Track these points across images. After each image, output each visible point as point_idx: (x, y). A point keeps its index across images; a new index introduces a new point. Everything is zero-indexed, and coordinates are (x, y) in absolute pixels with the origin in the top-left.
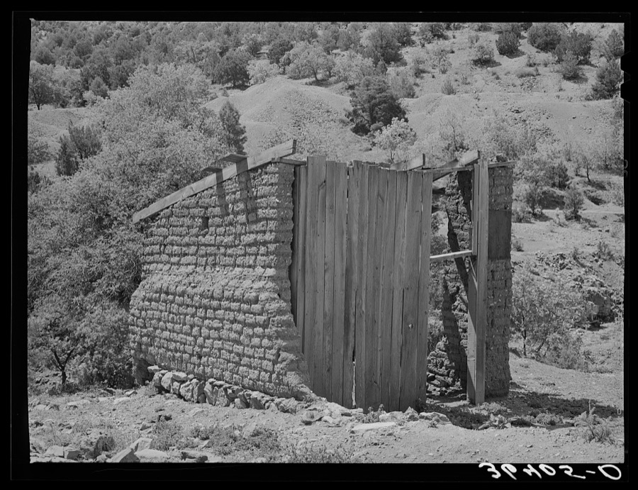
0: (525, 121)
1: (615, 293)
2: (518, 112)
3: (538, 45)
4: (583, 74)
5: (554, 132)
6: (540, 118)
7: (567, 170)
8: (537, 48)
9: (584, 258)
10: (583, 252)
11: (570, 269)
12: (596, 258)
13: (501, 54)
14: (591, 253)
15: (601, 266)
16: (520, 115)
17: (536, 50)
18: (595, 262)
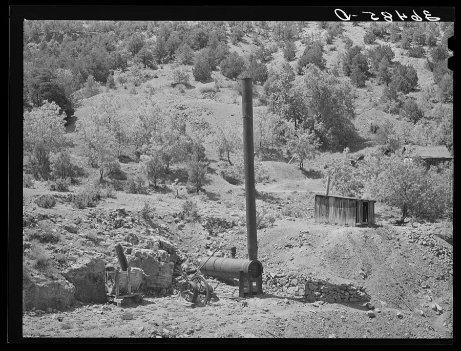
0: (187, 116)
1: (188, 260)
2: (182, 108)
3: (228, 75)
4: (256, 92)
5: (211, 126)
6: (201, 114)
7: (204, 150)
8: (228, 77)
9: (160, 218)
10: (155, 209)
11: (129, 227)
12: (177, 218)
13: (196, 80)
14: (172, 212)
15: (180, 228)
16: (183, 111)
17: (225, 78)
18: (174, 223)
